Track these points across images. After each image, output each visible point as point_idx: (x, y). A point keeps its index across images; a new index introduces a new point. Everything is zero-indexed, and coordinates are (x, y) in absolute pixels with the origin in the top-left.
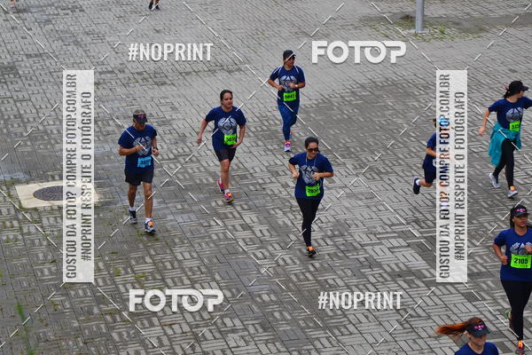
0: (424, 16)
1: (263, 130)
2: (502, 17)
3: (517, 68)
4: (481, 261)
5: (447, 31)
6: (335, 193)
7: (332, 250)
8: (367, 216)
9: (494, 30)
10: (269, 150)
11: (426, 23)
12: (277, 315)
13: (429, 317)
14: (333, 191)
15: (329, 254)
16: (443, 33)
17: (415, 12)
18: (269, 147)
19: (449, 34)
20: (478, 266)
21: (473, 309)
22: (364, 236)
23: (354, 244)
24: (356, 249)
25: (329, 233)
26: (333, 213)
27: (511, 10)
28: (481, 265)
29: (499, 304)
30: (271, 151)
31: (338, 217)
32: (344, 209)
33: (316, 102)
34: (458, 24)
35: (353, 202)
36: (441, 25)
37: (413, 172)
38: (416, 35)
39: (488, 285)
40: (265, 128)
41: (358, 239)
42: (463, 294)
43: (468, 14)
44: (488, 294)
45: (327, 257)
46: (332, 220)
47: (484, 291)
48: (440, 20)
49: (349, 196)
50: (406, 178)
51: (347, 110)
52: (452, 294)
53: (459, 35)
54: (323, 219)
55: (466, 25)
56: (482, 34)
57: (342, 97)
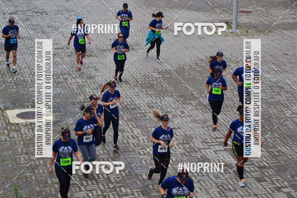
0: (237, 22)
1: (146, 83)
2: (280, 24)
3: (288, 53)
4: (265, 160)
5: (250, 31)
6: (185, 119)
7: (182, 151)
8: (202, 133)
9: (276, 31)
10: (149, 94)
11: (238, 26)
12: (151, 187)
13: (236, 190)
14: (184, 118)
15: (180, 154)
16: (247, 32)
17: (232, 20)
18: (149, 93)
19: (250, 33)
20: (264, 162)
21: (260, 186)
22: (201, 144)
23: (195, 148)
24: (196, 151)
25: (181, 142)
26: (183, 130)
27: (285, 21)
28: (265, 162)
29: (275, 184)
30: (150, 95)
31: (186, 133)
32: (190, 129)
33: (176, 69)
34: (255, 27)
35: (195, 125)
36: (246, 28)
37: (229, 109)
38: (232, 33)
39: (269, 173)
40: (147, 82)
41: (197, 145)
42: (255, 178)
43: (261, 22)
44: (269, 178)
45: (179, 155)
46: (183, 134)
47: (267, 176)
48: (245, 25)
49: (192, 121)
50: (225, 112)
51: (193, 73)
52: (248, 177)
53: (256, 33)
54: (178, 134)
55: (260, 28)
56: (269, 34)
57: (190, 66)
